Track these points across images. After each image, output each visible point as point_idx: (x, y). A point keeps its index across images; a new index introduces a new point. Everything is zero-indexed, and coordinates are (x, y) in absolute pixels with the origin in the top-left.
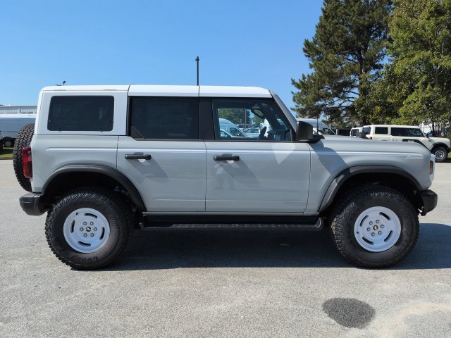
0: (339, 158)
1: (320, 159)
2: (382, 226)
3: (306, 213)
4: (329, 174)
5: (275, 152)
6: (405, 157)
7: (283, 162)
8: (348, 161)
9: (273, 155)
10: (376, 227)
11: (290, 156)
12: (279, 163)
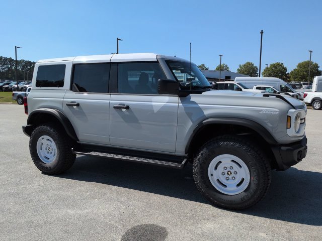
0: (200, 110)
1: (185, 110)
2: (236, 173)
3: (177, 154)
4: (192, 123)
5: (153, 103)
6: (260, 111)
7: (158, 111)
8: (206, 113)
9: (152, 106)
10: (229, 173)
11: (164, 107)
12: (155, 112)
